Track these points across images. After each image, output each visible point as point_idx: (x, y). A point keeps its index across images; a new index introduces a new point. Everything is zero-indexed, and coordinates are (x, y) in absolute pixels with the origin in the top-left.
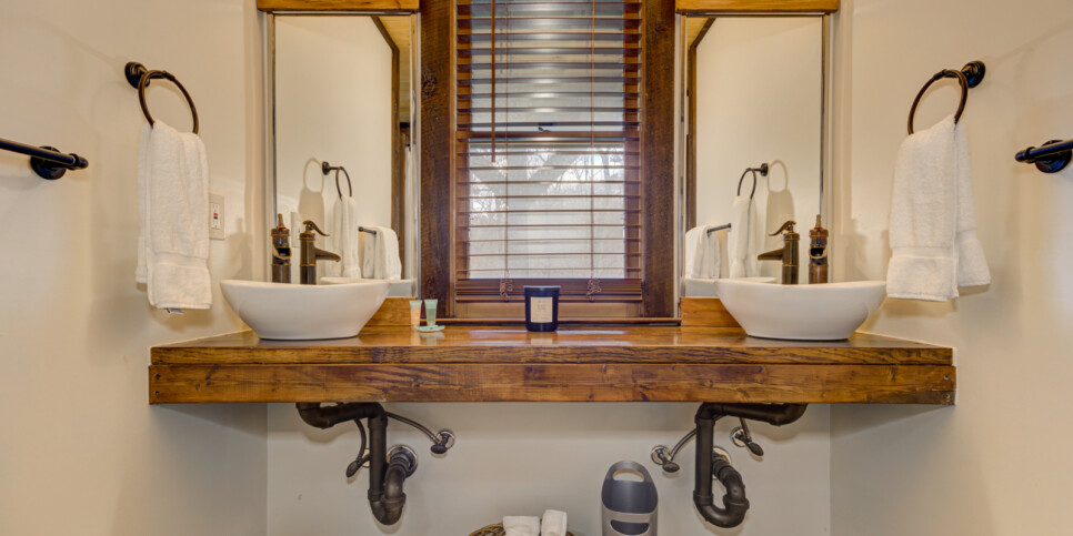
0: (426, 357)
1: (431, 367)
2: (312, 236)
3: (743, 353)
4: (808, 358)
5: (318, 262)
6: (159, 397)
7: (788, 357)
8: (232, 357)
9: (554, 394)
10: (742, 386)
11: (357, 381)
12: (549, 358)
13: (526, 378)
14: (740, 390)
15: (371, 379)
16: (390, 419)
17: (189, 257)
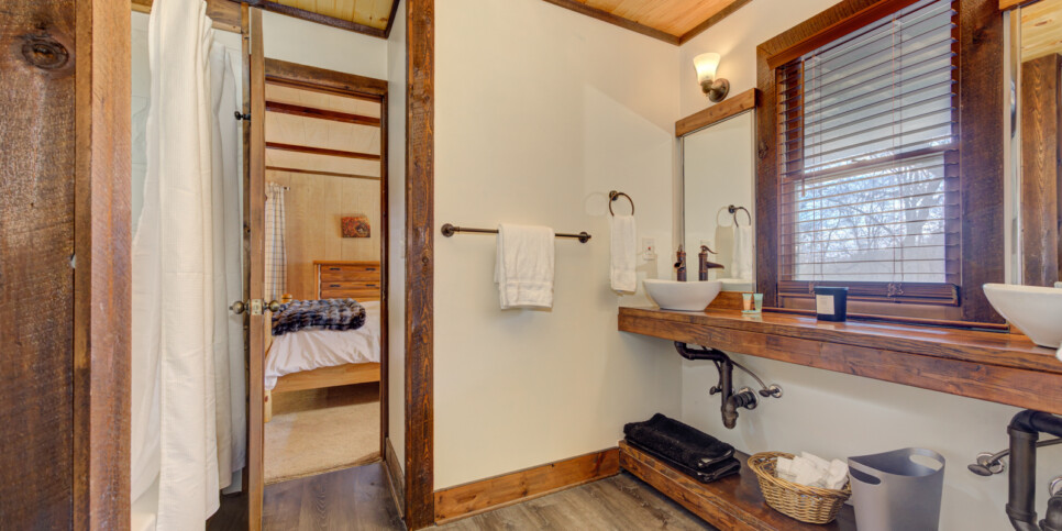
0: (715, 323)
1: (717, 329)
2: (706, 255)
3: (956, 350)
4: (1046, 365)
5: (709, 270)
6: (621, 328)
7: (1017, 362)
8: (641, 314)
9: (785, 356)
10: (954, 379)
11: (685, 332)
12: (781, 333)
13: (767, 343)
14: (952, 383)
15: (690, 332)
16: (735, 367)
17: (627, 269)
